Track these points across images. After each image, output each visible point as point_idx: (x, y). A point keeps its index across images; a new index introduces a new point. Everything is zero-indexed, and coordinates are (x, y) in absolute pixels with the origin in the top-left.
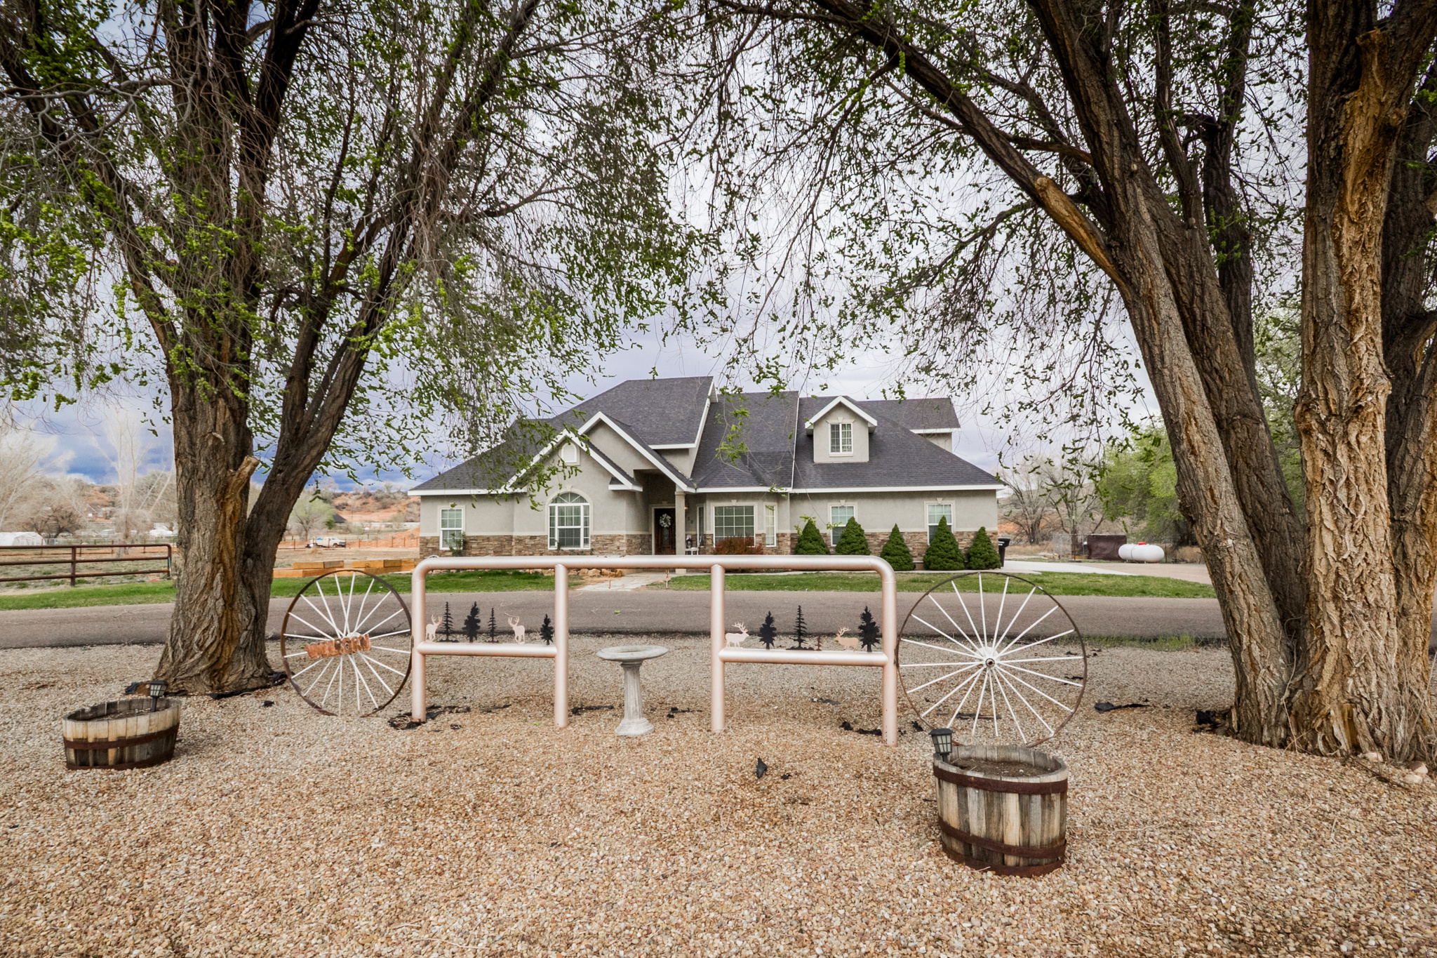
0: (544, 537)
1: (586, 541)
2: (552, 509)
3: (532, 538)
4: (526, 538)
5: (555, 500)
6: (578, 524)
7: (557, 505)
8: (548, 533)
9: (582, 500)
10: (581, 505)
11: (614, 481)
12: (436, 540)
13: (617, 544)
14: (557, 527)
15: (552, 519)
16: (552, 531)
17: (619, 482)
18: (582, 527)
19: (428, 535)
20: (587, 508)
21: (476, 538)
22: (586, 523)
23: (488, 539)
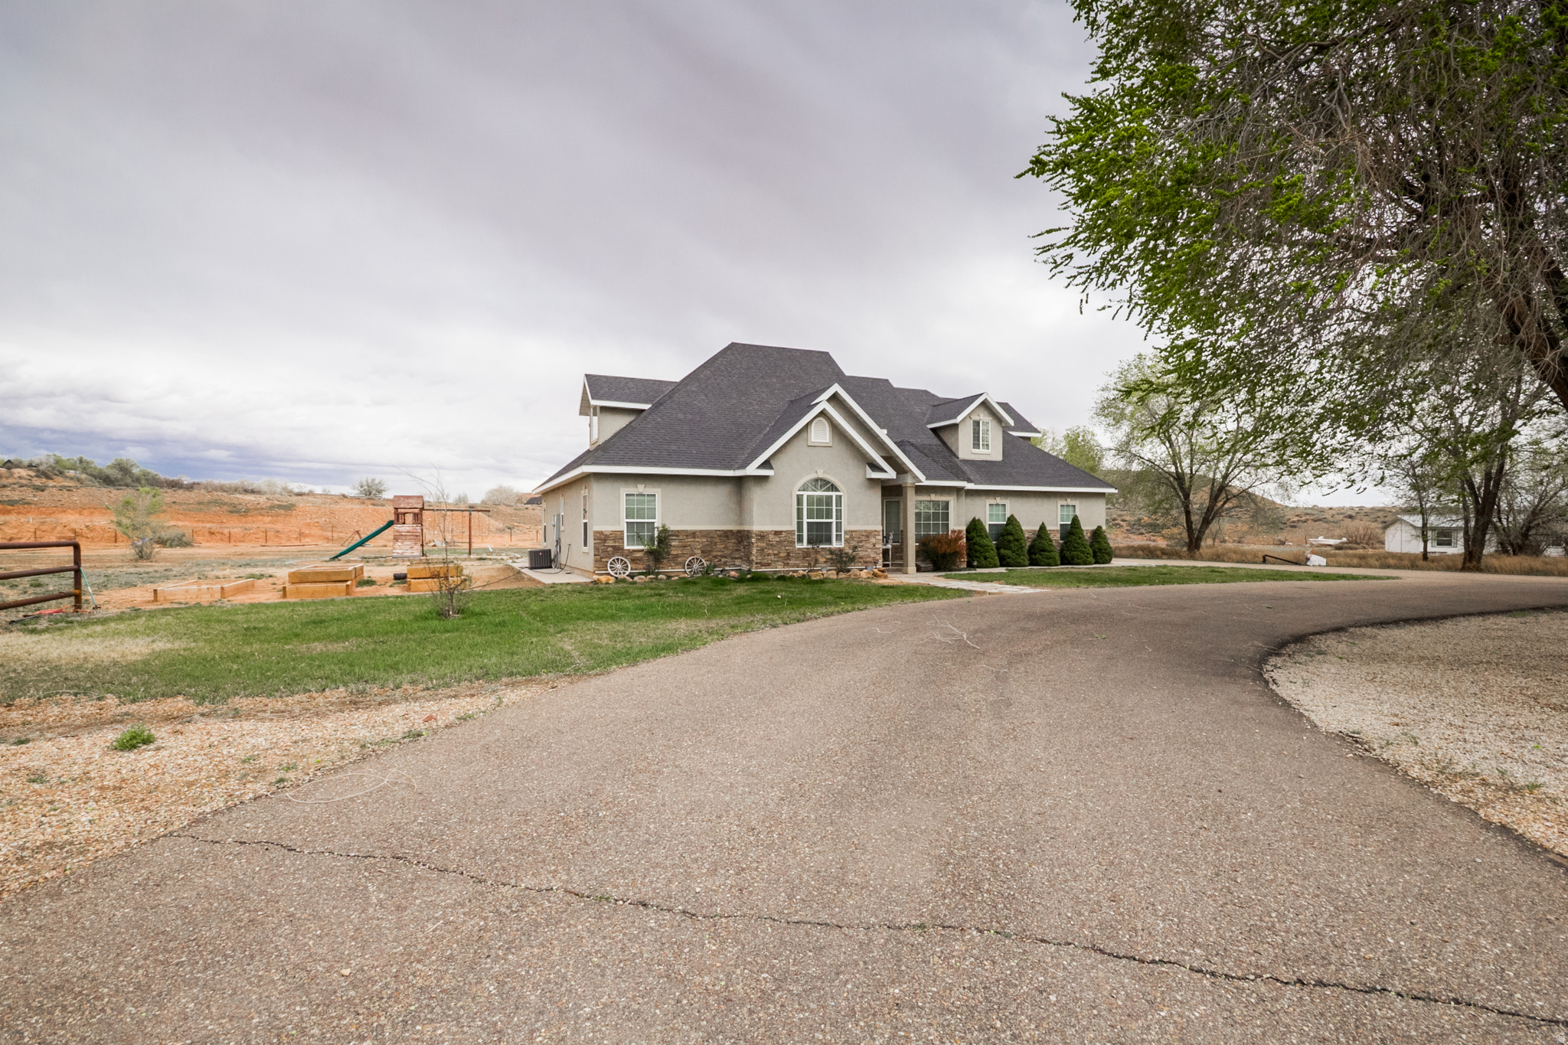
0: (791, 533)
1: (838, 537)
2: (799, 499)
3: (777, 533)
4: (769, 533)
5: (804, 488)
6: (829, 516)
7: (805, 494)
8: (795, 527)
9: (834, 488)
10: (834, 494)
11: (875, 467)
12: (618, 536)
13: (873, 540)
14: (805, 520)
15: (800, 512)
16: (800, 525)
17: (882, 470)
18: (834, 520)
19: (607, 528)
20: (839, 498)
21: (677, 533)
22: (839, 516)
23: (693, 534)
